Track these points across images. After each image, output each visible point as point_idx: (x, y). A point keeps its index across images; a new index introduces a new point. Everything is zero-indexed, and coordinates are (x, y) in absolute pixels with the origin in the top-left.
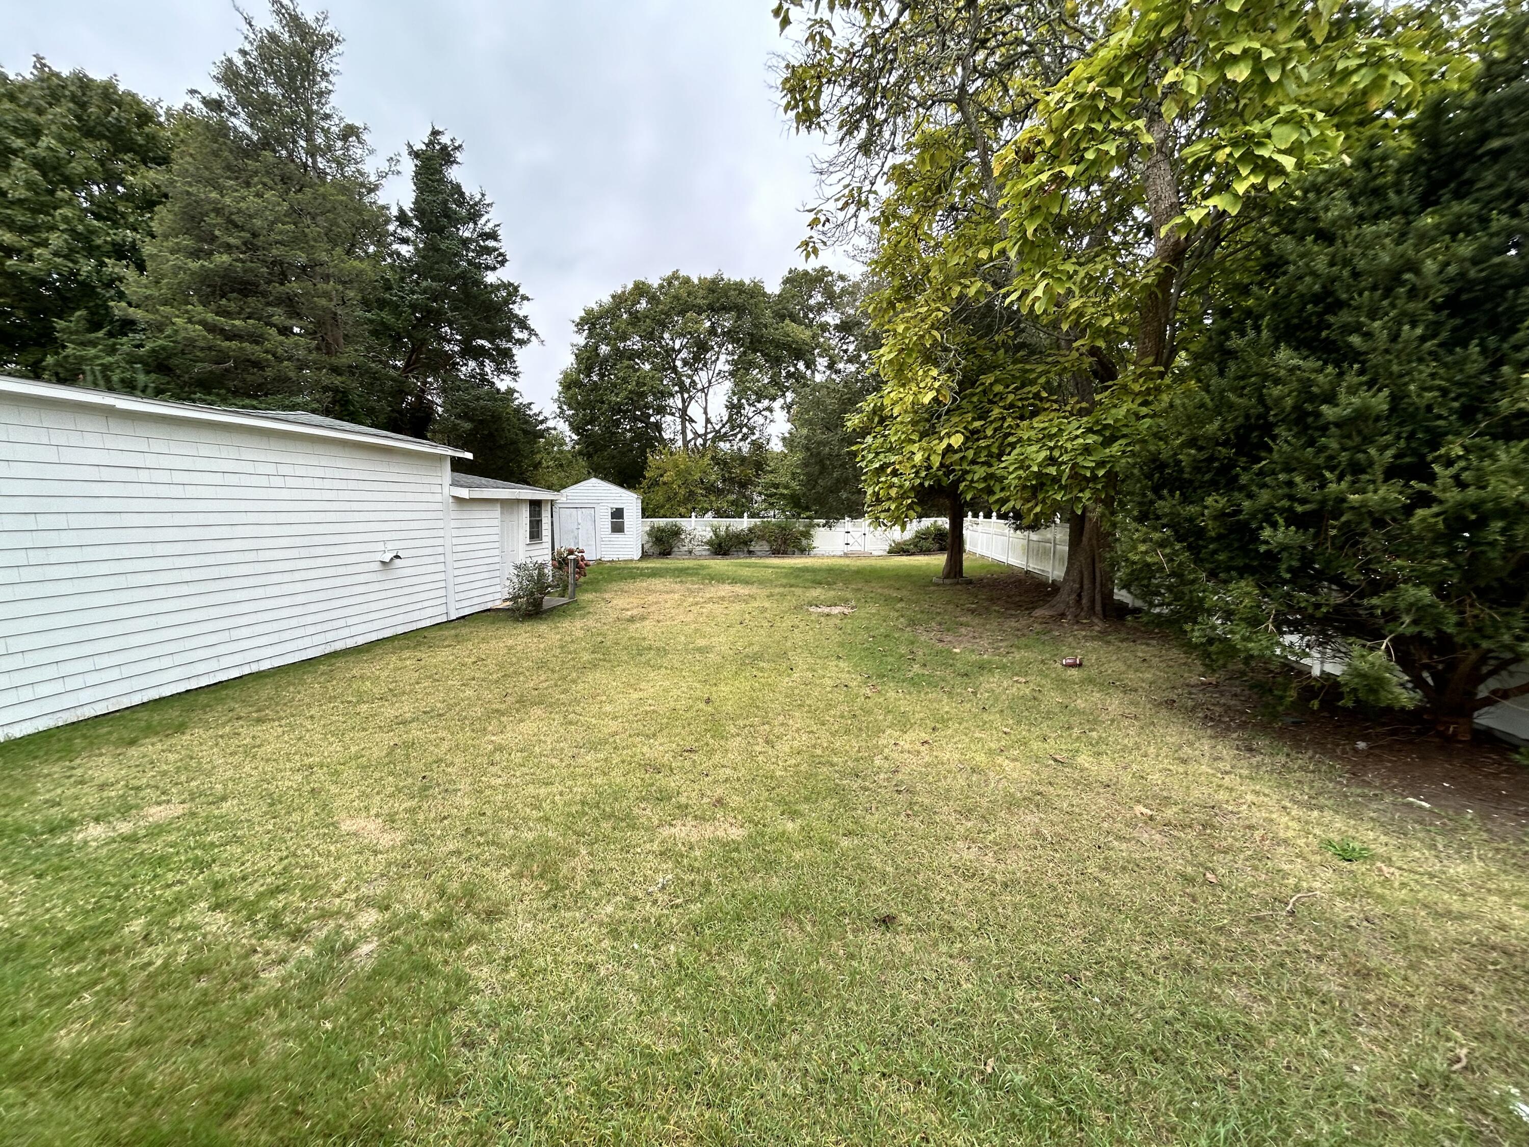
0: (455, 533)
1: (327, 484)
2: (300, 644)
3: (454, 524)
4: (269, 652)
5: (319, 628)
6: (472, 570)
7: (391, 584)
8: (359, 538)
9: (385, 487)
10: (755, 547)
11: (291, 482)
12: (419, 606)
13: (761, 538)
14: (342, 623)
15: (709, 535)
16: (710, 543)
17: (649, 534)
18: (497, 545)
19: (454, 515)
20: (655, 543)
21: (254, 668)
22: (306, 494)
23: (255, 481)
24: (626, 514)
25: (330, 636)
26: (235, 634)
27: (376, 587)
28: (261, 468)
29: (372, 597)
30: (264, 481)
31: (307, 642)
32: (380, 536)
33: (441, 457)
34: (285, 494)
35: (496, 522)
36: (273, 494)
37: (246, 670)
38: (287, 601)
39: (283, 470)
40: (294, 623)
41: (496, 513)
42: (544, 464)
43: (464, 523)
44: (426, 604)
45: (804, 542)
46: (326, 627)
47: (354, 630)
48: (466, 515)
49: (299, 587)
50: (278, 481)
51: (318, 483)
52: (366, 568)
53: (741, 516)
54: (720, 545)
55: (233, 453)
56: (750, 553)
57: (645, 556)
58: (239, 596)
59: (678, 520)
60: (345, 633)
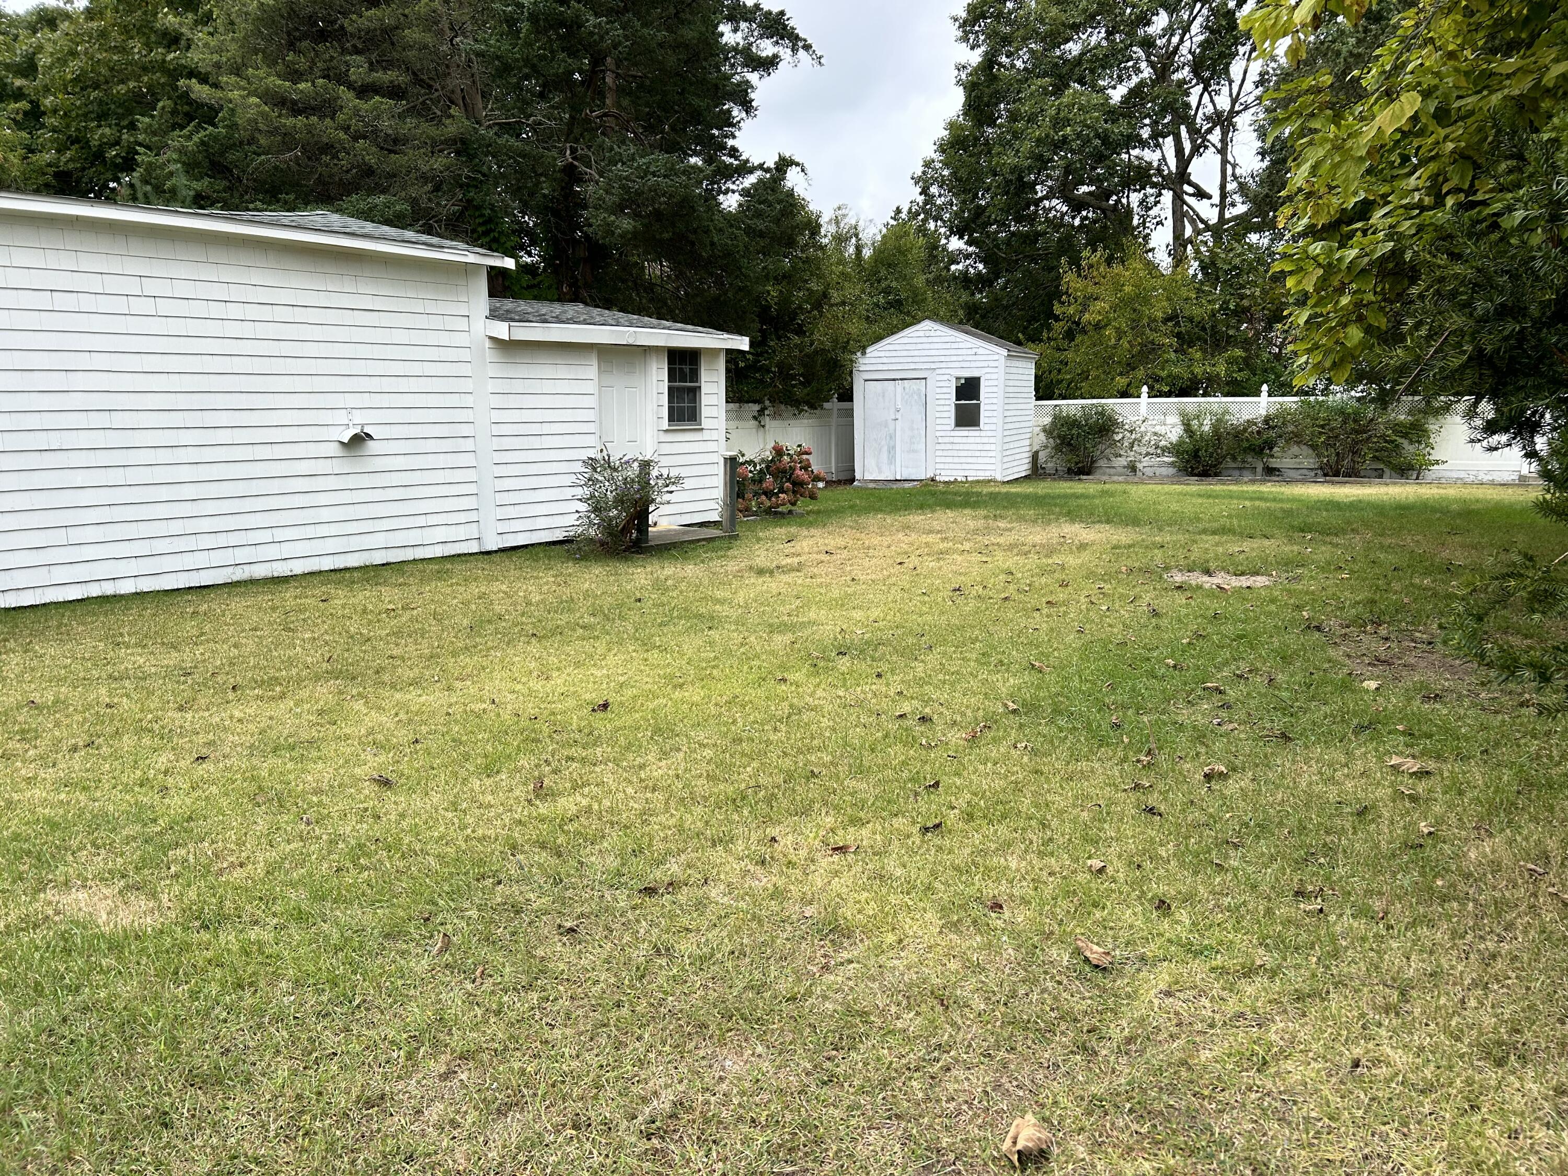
0: (497, 401)
1: (234, 311)
2: (189, 561)
3: (492, 386)
4: (133, 567)
5: (222, 540)
6: (534, 469)
7: (366, 481)
8: (297, 401)
9: (349, 318)
10: (1283, 459)
11: (165, 307)
12: (421, 521)
13: (1296, 438)
14: (265, 536)
15: (1173, 432)
16: (1176, 449)
17: (1048, 431)
18: (591, 428)
19: (492, 371)
20: (1058, 449)
21: (109, 589)
22: (194, 327)
23: (105, 304)
24: (985, 390)
25: (242, 555)
26: (76, 535)
27: (332, 483)
28: (114, 285)
29: (323, 499)
30: (119, 305)
31: (200, 560)
32: (339, 401)
33: (467, 270)
34: (155, 326)
35: (591, 387)
36: (135, 325)
37: (94, 591)
38: (164, 493)
39: (151, 287)
40: (176, 527)
41: (590, 369)
42: (835, 296)
43: (518, 386)
44: (432, 520)
45: (1409, 448)
46: (233, 539)
47: (287, 550)
48: (512, 371)
49: (185, 473)
50: (146, 306)
51: (216, 310)
52: (313, 450)
53: (1257, 393)
54: (1195, 454)
55: (66, 261)
56: (1270, 471)
57: (1037, 472)
58: (79, 478)
59: (1112, 403)
60: (272, 552)
